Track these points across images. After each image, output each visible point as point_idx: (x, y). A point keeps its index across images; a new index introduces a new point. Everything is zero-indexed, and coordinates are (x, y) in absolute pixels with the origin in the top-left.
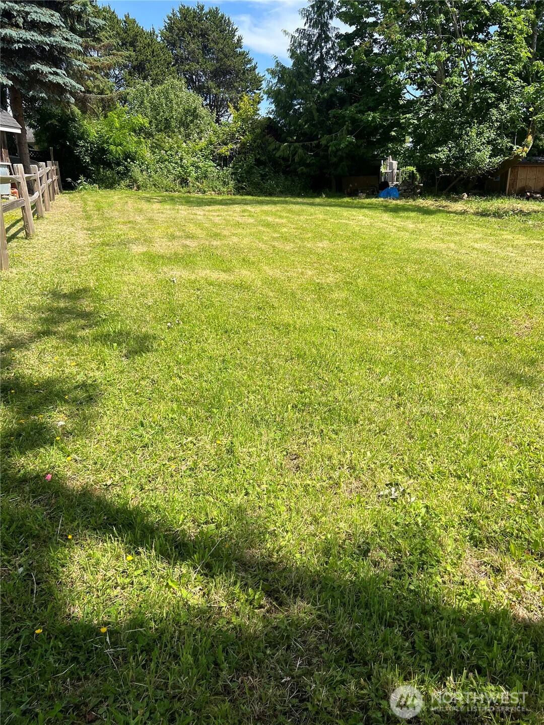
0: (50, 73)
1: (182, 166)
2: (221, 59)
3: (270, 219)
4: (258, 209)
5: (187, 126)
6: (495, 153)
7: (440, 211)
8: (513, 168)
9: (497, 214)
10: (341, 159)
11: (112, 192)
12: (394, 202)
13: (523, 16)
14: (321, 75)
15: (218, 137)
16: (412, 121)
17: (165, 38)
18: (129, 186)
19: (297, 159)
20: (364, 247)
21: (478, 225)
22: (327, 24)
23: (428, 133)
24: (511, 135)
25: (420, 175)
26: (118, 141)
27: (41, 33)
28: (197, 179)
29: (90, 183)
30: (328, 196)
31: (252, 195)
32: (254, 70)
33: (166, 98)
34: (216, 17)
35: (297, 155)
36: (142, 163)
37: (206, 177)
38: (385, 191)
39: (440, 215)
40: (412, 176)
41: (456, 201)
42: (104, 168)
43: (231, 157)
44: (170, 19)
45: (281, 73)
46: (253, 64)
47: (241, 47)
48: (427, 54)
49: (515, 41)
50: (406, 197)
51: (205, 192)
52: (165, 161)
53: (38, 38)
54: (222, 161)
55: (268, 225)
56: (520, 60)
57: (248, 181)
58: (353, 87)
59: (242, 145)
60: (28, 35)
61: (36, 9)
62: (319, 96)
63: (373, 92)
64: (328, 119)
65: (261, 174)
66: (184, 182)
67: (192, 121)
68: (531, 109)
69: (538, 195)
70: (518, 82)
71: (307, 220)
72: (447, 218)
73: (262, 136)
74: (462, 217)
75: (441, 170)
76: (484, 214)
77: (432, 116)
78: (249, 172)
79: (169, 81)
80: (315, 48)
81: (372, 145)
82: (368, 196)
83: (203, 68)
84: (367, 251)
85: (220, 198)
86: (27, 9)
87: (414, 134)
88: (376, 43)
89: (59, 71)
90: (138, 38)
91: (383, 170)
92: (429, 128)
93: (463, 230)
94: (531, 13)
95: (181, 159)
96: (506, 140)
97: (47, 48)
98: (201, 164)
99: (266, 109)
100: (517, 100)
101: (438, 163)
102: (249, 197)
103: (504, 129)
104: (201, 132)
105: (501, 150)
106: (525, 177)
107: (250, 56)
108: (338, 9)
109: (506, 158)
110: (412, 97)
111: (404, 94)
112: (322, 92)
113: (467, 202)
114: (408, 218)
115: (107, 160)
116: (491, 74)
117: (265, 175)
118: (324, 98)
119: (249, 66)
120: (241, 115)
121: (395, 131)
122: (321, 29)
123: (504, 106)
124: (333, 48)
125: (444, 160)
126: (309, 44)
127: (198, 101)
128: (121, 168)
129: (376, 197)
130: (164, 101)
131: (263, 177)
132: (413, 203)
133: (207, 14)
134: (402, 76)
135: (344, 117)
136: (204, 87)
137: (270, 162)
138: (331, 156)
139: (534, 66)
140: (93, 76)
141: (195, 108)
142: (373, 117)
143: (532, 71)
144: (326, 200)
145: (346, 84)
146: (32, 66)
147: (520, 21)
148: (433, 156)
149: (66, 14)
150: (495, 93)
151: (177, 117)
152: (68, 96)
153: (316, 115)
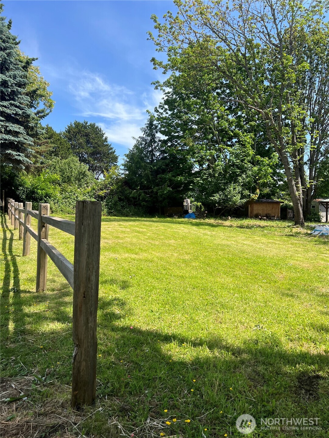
0: (16, 155)
2: (96, 147)
3: (137, 229)
4: (127, 224)
5: (79, 181)
6: (243, 197)
7: (219, 225)
8: (251, 204)
9: (248, 227)
10: (164, 199)
12: (194, 220)
13: (249, 136)
14: (152, 158)
15: (98, 186)
16: (200, 181)
17: (66, 136)
19: (141, 198)
21: (241, 233)
22: (154, 135)
23: (208, 187)
24: (249, 189)
25: (204, 207)
26: (42, 187)
27: (13, 136)
30: (159, 217)
31: (117, 216)
32: (114, 153)
33: (69, 166)
34: (94, 128)
35: (141, 196)
36: (55, 199)
38: (187, 215)
39: (221, 227)
41: (225, 220)
43: (105, 197)
44: (69, 127)
45: (132, 157)
46: (113, 150)
47: (107, 142)
48: (206, 151)
49: (247, 147)
50: (200, 218)
52: (68, 198)
53: (12, 138)
54: (100, 198)
55: (138, 232)
56: (249, 155)
57: (114, 209)
58: (169, 164)
59: (111, 190)
60: (7, 137)
61: (11, 125)
62: (152, 168)
63: (178, 167)
64: (157, 179)
65: (121, 205)
67: (83, 178)
68: (257, 177)
69: (265, 218)
70: (250, 165)
71: (156, 230)
73: (122, 186)
75: (217, 205)
76: (241, 227)
77: (210, 179)
78: (115, 204)
79: (70, 158)
80: (149, 146)
86: (7, 124)
87: (201, 187)
89: (20, 154)
91: (185, 204)
92: (209, 185)
93: (235, 235)
94: (252, 135)
95: (77, 197)
96: (247, 191)
97: (16, 143)
100: (250, 173)
101: (214, 202)
103: (246, 186)
104: (88, 183)
105: (245, 196)
106: (257, 209)
107: (111, 147)
108: (160, 129)
109: (248, 200)
110: (198, 170)
111: (194, 168)
112: (153, 166)
113: (231, 221)
114: (205, 229)
115: (35, 197)
116: (237, 161)
117: (124, 206)
118: (154, 169)
119: (111, 151)
121: (191, 186)
122: (152, 137)
123: (244, 176)
124: (158, 146)
125: (218, 200)
126: (146, 143)
127: (85, 167)
128: (43, 202)
129: (184, 218)
130: (67, 167)
131: (122, 207)
132: (204, 221)
133: (89, 126)
135: (165, 178)
137: (126, 199)
138: (159, 197)
139: (256, 158)
140: (36, 156)
141: (85, 171)
142: (180, 179)
143: (255, 160)
144: (158, 219)
145: (166, 163)
146: (7, 152)
147: (248, 138)
148: (212, 198)
149: (27, 128)
150: (239, 170)
151: (74, 176)
152: (22, 166)
153: (150, 177)
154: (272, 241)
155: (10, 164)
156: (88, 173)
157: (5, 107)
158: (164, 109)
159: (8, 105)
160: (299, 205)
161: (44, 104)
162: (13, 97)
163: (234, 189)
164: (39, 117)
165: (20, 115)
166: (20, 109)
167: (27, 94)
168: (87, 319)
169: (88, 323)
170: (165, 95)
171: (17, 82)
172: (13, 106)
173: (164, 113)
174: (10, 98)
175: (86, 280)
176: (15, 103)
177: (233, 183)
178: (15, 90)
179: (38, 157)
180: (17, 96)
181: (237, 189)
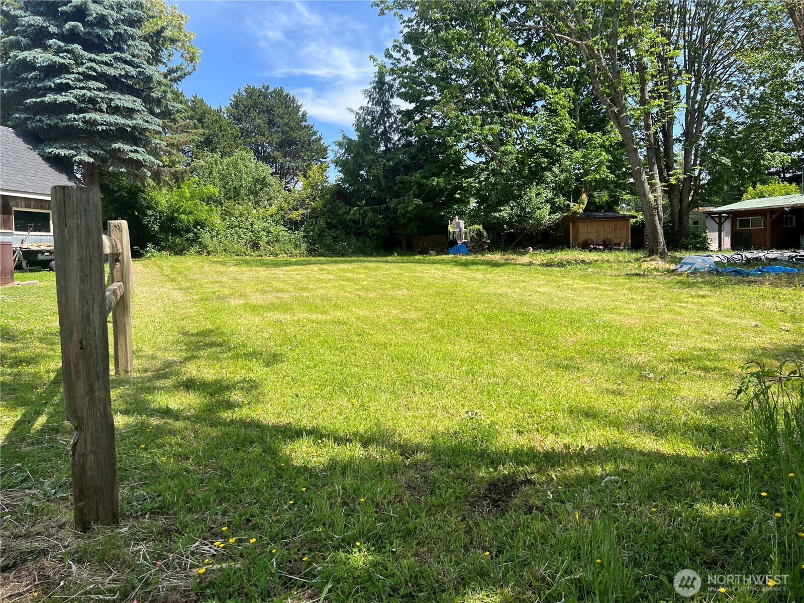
0: (131, 151)
1: (252, 231)
2: (287, 132)
3: (349, 275)
4: (335, 267)
5: (256, 194)
6: (554, 209)
7: (507, 264)
8: (574, 223)
9: (561, 264)
10: (410, 220)
11: (182, 258)
12: (464, 258)
13: (563, 94)
14: (386, 146)
15: (289, 203)
16: (474, 185)
17: (231, 114)
18: (198, 252)
19: (367, 221)
20: (439, 294)
21: (543, 274)
22: (388, 102)
23: (490, 195)
24: (567, 195)
25: (487, 232)
26: (188, 210)
27: (123, 117)
28: (268, 243)
29: (159, 250)
30: (400, 254)
31: (325, 256)
32: (319, 141)
33: (235, 169)
34: (281, 96)
35: (367, 218)
36: (212, 230)
37: (277, 241)
38: (454, 248)
39: (507, 267)
40: (479, 233)
41: (522, 254)
42: (172, 236)
43: (302, 222)
44: (236, 97)
45: (348, 145)
46: (318, 136)
47: (306, 121)
48: (482, 126)
49: (559, 115)
50: (475, 253)
51: (277, 255)
52: (236, 227)
53: (121, 121)
54: (293, 225)
55: (349, 280)
56: (565, 130)
57: (320, 243)
58: (417, 155)
59: (312, 210)
60: (112, 119)
61: (119, 96)
62: (384, 165)
63: (436, 160)
64: (395, 184)
65: (333, 237)
66: (255, 246)
67: (261, 189)
68: (581, 171)
69: (601, 247)
70: (567, 149)
71: (383, 275)
72: (514, 269)
73: (331, 201)
74: (528, 268)
75: (505, 227)
76: (549, 265)
77: (492, 180)
78: (321, 235)
79: (238, 153)
80: (378, 123)
81: (439, 207)
82: (438, 253)
83: (269, 141)
84: (442, 296)
85: (294, 259)
86: (111, 96)
87: (477, 195)
88: (435, 118)
89: (139, 149)
90: (206, 115)
91: (451, 229)
92: (491, 190)
93: (528, 279)
94: (570, 91)
95: (252, 225)
96: (562, 198)
97: (129, 129)
98: (271, 229)
99: (334, 176)
100: (567, 163)
101: (502, 221)
102: (322, 258)
103: (560, 188)
104: (271, 199)
105: (560, 207)
106: (586, 231)
107: (315, 129)
108: (398, 90)
109: (565, 214)
110: (472, 164)
111: (464, 160)
112: (388, 161)
113: (532, 255)
114: (477, 270)
115: (176, 227)
116: (541, 142)
117: (337, 237)
118: (390, 166)
119: (314, 137)
120: (310, 182)
121: (458, 194)
122: (383, 106)
123: (556, 170)
124: (395, 122)
125: (507, 218)
126: (373, 119)
127: (266, 170)
128: (191, 235)
129: (446, 254)
130: (233, 171)
131: (335, 239)
132: (482, 258)
133: (272, 93)
134: (460, 146)
135: (410, 182)
136: (270, 157)
137: (340, 224)
138: (400, 218)
139: (579, 134)
140: (169, 152)
141: (265, 177)
142: (437, 182)
143: (578, 138)
144: (398, 257)
145: (410, 153)
146: (114, 146)
147: (562, 98)
148: (497, 215)
149: (147, 100)
150: (547, 158)
151: (246, 186)
152: (145, 170)
153: (383, 181)
154: (594, 285)
155: (121, 168)
156: (272, 180)
157: (106, 64)
158: (402, 53)
159: (110, 60)
160: (657, 218)
161: (182, 56)
162: (119, 45)
163: (538, 194)
164: (171, 80)
165: (133, 77)
166: (134, 67)
167: (146, 39)
168: (91, 385)
169: (94, 392)
170: (403, 25)
171: (124, 16)
172: (119, 61)
173: (403, 59)
174: (113, 46)
175: (82, 320)
176: (123, 55)
177: (535, 183)
178: (122, 32)
179: (173, 154)
180: (125, 42)
181: (543, 195)
